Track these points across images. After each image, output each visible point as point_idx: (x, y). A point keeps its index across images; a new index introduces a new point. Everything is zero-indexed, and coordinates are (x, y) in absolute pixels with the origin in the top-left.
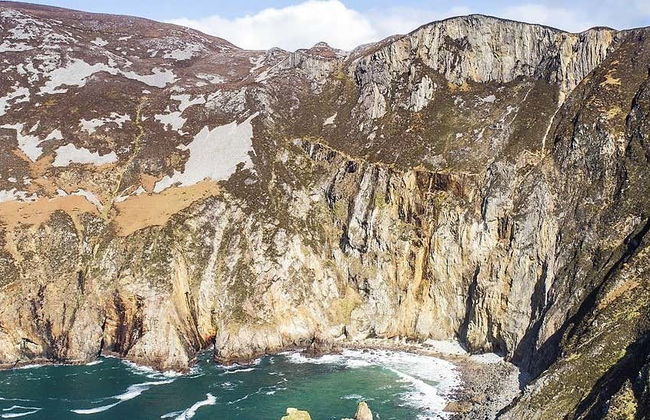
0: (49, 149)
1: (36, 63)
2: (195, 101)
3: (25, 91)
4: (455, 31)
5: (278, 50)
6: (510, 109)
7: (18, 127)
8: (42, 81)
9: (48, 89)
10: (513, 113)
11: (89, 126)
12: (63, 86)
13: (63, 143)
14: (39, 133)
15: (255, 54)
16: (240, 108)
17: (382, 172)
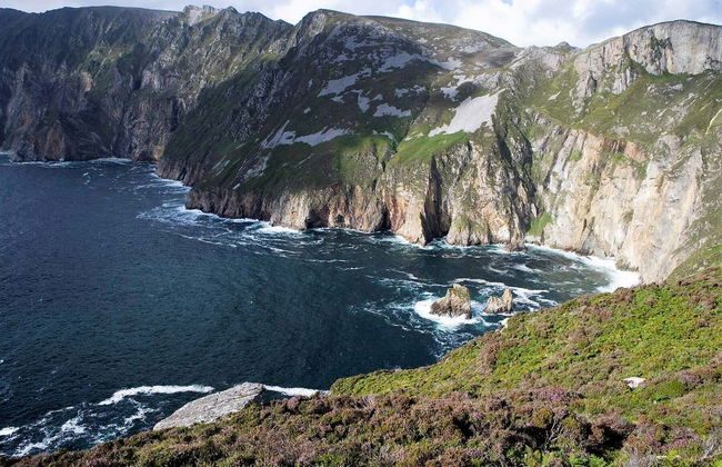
0: (374, 105)
1: (379, 53)
2: (468, 80)
3: (369, 70)
4: (659, 34)
5: (534, 47)
6: (691, 95)
7: (360, 92)
8: (381, 64)
9: (382, 69)
10: (693, 99)
11: (400, 93)
12: (392, 68)
13: (382, 102)
14: (371, 97)
15: (519, 50)
16: (493, 85)
17: (581, 136)
